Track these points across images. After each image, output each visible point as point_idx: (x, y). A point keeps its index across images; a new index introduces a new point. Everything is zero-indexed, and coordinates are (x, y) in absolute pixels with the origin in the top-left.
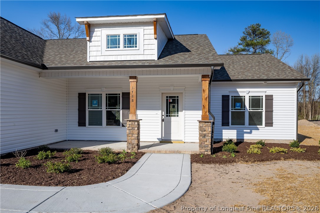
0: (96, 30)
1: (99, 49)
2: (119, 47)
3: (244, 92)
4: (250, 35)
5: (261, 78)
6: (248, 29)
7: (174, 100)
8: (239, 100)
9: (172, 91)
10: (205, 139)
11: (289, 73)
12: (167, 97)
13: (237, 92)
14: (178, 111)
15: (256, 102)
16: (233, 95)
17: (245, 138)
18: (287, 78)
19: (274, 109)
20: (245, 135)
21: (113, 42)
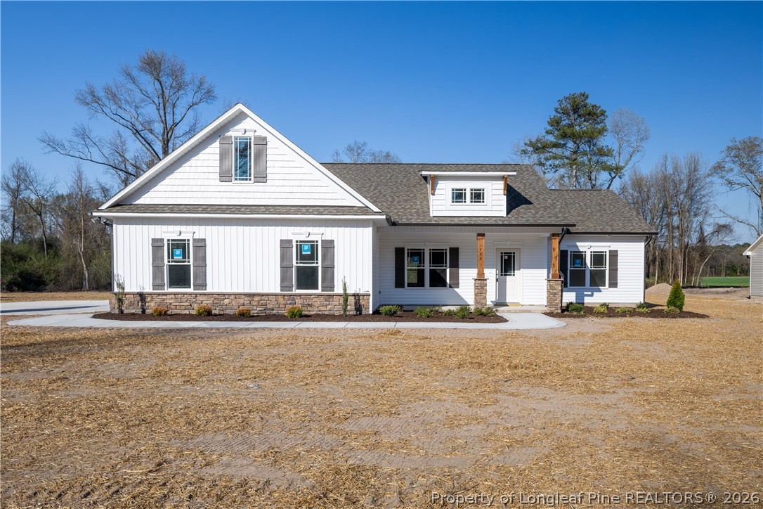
0: (440, 182)
1: (444, 202)
2: (465, 202)
3: (585, 246)
4: (568, 114)
5: (605, 230)
6: (564, 102)
7: (510, 257)
8: (579, 256)
9: (508, 247)
10: (555, 298)
11: (637, 224)
12: (502, 253)
13: (577, 246)
14: (514, 270)
15: (598, 258)
16: (572, 250)
17: (585, 301)
18: (633, 231)
19: (619, 267)
20: (586, 298)
21: (459, 196)
